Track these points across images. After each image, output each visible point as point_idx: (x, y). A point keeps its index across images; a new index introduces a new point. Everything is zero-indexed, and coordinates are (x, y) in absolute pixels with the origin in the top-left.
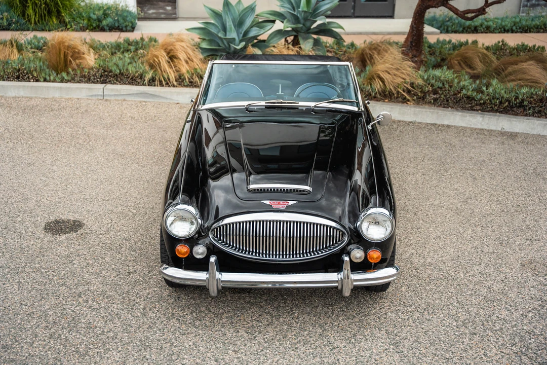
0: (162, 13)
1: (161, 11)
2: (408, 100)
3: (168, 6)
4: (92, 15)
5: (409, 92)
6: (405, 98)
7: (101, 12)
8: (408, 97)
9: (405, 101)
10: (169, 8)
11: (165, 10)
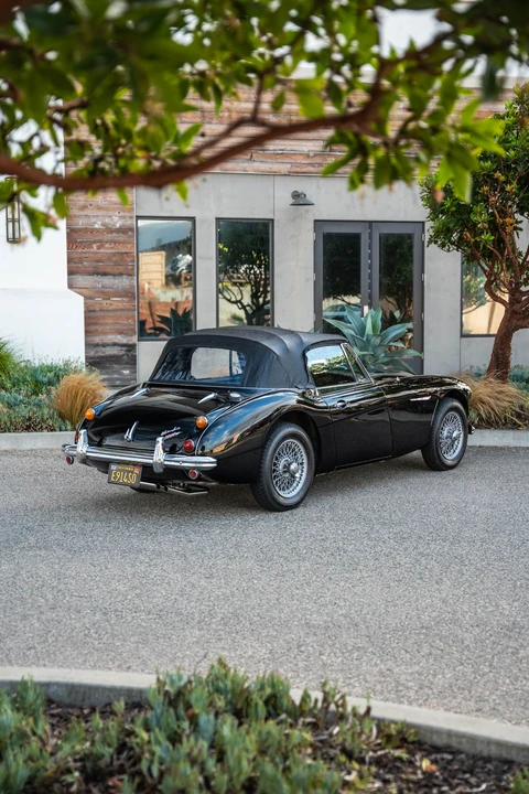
0: (118, 379)
1: (116, 376)
2: (520, 426)
3: (124, 369)
4: (41, 378)
5: (519, 416)
6: (515, 423)
7: (52, 374)
8: (519, 422)
9: (515, 427)
10: (126, 372)
11: (121, 374)
